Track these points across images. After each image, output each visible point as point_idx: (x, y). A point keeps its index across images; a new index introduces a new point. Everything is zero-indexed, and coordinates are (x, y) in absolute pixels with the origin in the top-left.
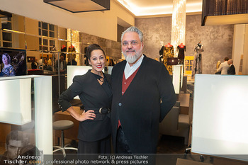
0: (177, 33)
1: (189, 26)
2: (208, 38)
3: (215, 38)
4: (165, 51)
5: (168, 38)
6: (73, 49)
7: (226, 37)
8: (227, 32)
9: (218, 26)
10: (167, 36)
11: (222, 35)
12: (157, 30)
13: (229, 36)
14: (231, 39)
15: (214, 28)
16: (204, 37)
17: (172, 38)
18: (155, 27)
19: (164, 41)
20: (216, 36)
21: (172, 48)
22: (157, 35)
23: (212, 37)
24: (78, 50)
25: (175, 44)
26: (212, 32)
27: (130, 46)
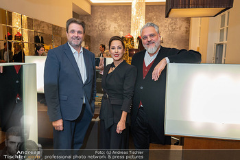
0: (138, 23)
1: (148, 16)
2: (167, 29)
3: (173, 30)
4: (125, 42)
5: (127, 28)
6: (20, 37)
7: (183, 29)
8: (184, 24)
9: (176, 18)
10: (126, 26)
11: (180, 27)
12: (115, 20)
13: (186, 28)
14: (188, 31)
15: (172, 20)
16: (163, 28)
17: (132, 28)
18: (113, 16)
19: (123, 31)
20: (174, 27)
21: (132, 39)
22: (116, 25)
23: (170, 29)
24: (26, 39)
25: (135, 34)
26: (170, 24)
27: (149, 39)
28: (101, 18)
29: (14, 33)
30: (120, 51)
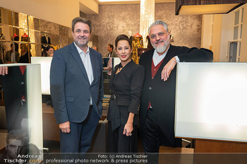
0: (147, 22)
1: (158, 14)
2: (177, 28)
3: (184, 28)
4: (134, 42)
5: (136, 28)
7: (195, 27)
8: (196, 22)
9: (187, 16)
10: (135, 25)
11: (191, 25)
12: (124, 19)
13: (198, 26)
14: (200, 29)
15: (183, 17)
16: (173, 27)
17: (141, 27)
18: (121, 15)
19: (132, 30)
20: (185, 26)
21: (141, 38)
22: (124, 24)
23: (181, 27)
24: (32, 40)
25: (144, 33)
26: (181, 22)
27: (158, 38)
28: (109, 17)
29: (21, 34)
30: (127, 51)
